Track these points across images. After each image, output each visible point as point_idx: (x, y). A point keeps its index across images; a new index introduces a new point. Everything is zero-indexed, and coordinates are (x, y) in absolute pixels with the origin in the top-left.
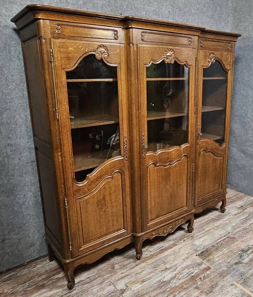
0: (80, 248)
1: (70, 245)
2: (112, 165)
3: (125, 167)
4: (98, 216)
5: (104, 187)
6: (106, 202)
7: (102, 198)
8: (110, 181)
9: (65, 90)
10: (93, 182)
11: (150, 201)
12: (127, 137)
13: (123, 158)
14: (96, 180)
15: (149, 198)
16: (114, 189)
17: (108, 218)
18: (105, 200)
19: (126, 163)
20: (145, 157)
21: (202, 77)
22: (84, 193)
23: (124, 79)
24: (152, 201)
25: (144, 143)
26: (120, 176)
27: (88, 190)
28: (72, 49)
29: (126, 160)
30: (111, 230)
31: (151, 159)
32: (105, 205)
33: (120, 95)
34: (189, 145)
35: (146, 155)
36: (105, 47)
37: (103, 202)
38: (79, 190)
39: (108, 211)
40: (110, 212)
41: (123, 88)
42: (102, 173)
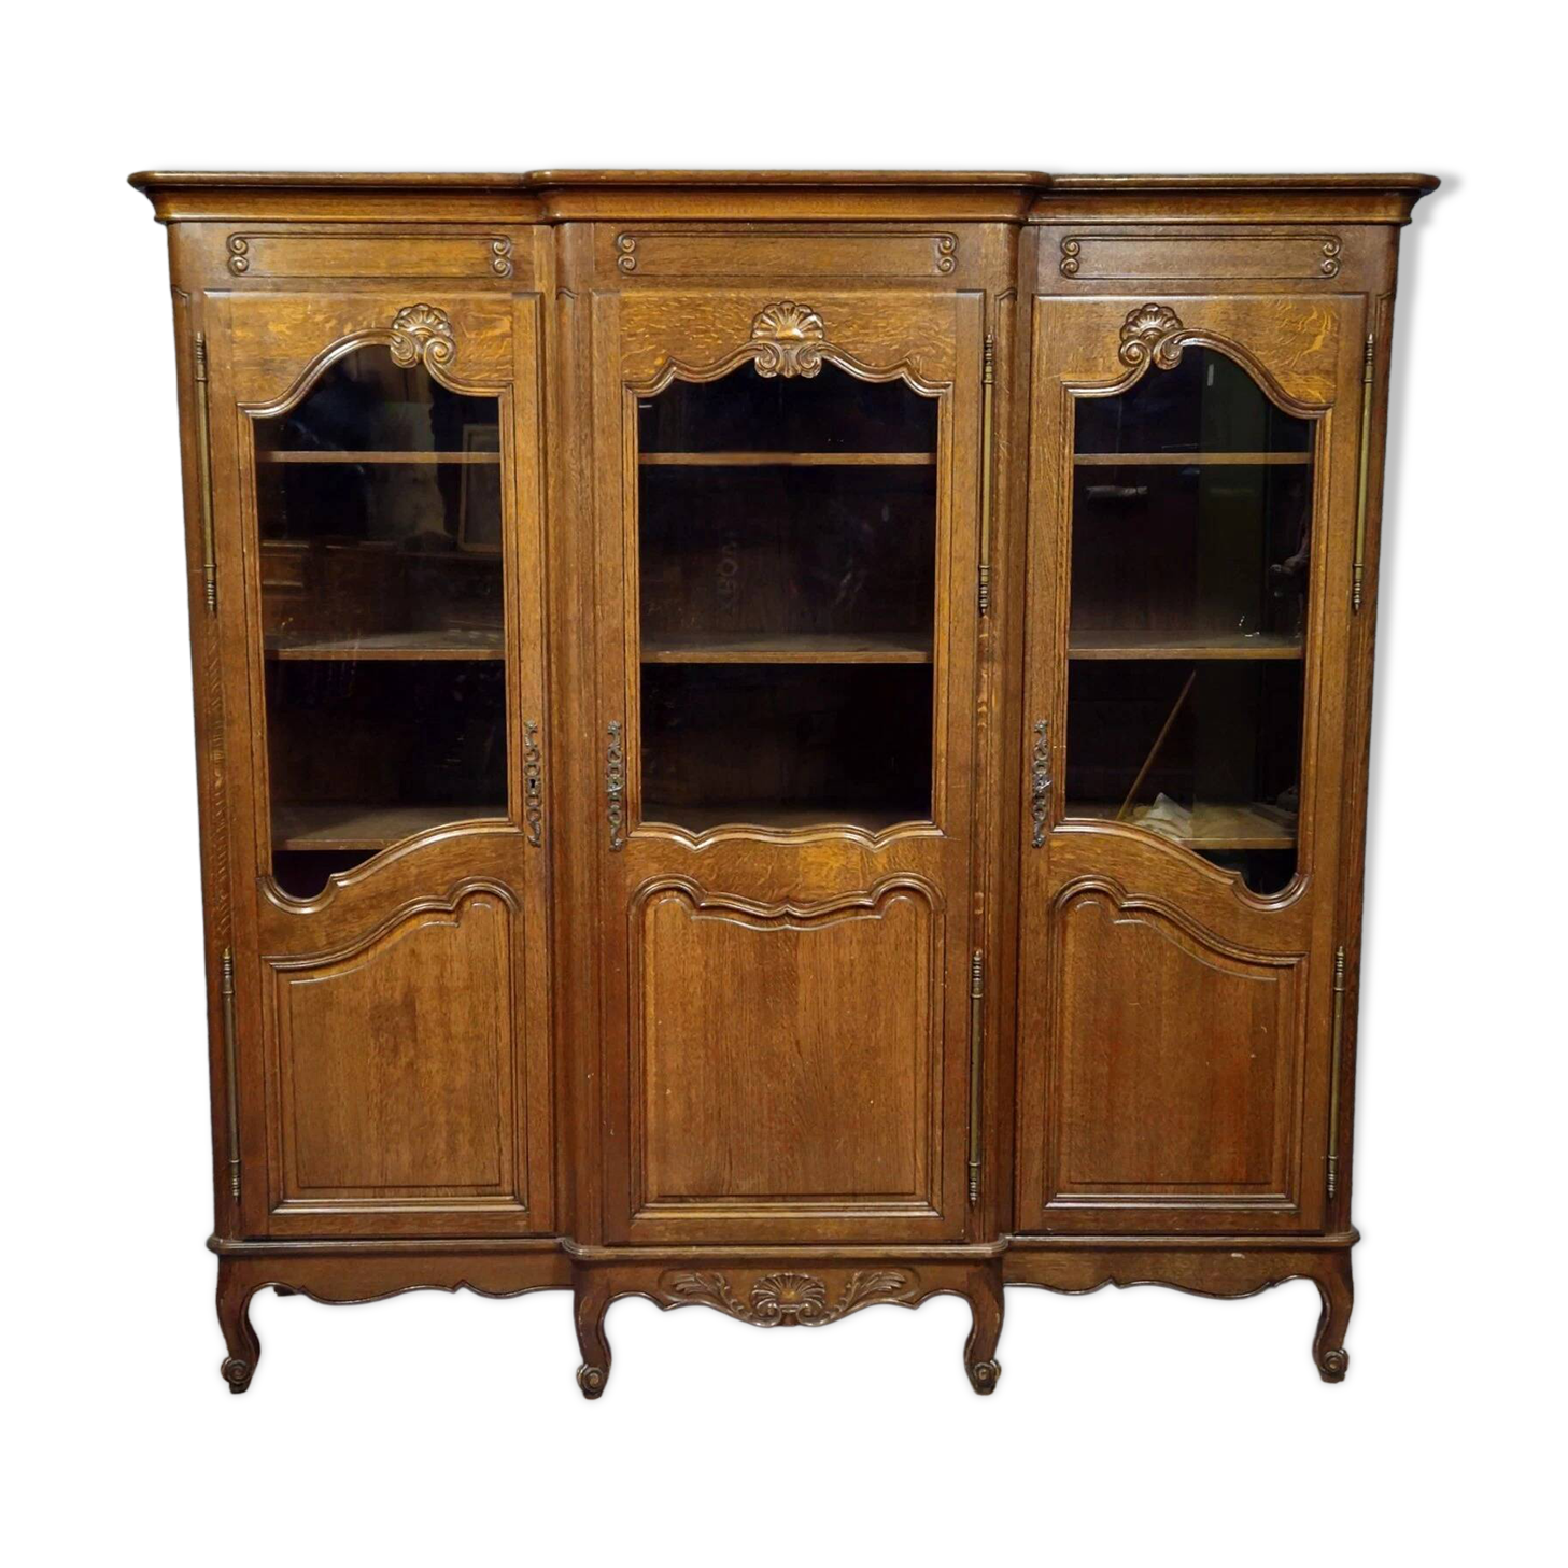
0: (280, 1204)
1: (235, 1170)
2: (455, 850)
3: (527, 875)
4: (374, 1085)
5: (413, 952)
6: (420, 1028)
7: (398, 995)
8: (443, 927)
9: (248, 491)
10: (352, 910)
11: (662, 1087)
12: (540, 729)
13: (515, 830)
14: (372, 907)
15: (652, 1069)
16: (465, 975)
17: (426, 1110)
18: (414, 1016)
19: (534, 860)
20: (625, 843)
21: (1068, 450)
22: (311, 950)
23: (529, 454)
24: (669, 1092)
25: (615, 769)
26: (501, 918)
27: (331, 943)
28: (282, 328)
29: (535, 845)
30: (443, 1176)
31: (658, 860)
32: (415, 1040)
33: (513, 527)
34: (939, 833)
35: (634, 834)
36: (436, 313)
37: (402, 1020)
38: (286, 928)
39: (429, 1073)
40: (438, 1080)
41: (524, 499)
42: (401, 882)
